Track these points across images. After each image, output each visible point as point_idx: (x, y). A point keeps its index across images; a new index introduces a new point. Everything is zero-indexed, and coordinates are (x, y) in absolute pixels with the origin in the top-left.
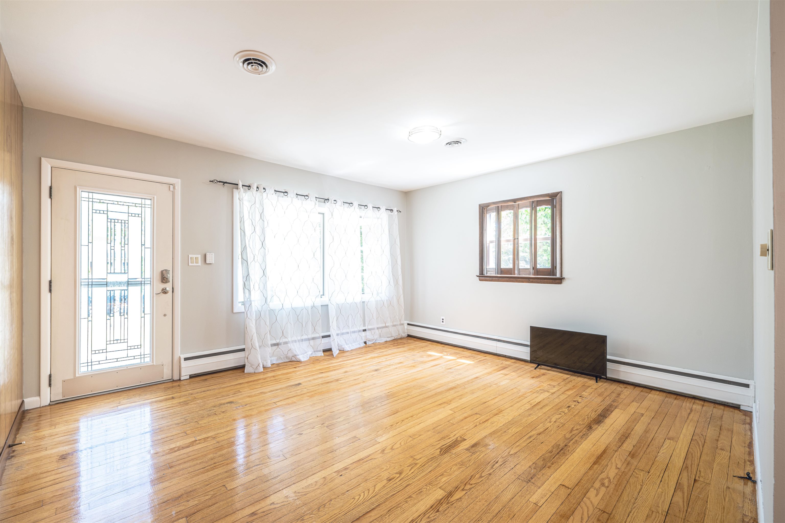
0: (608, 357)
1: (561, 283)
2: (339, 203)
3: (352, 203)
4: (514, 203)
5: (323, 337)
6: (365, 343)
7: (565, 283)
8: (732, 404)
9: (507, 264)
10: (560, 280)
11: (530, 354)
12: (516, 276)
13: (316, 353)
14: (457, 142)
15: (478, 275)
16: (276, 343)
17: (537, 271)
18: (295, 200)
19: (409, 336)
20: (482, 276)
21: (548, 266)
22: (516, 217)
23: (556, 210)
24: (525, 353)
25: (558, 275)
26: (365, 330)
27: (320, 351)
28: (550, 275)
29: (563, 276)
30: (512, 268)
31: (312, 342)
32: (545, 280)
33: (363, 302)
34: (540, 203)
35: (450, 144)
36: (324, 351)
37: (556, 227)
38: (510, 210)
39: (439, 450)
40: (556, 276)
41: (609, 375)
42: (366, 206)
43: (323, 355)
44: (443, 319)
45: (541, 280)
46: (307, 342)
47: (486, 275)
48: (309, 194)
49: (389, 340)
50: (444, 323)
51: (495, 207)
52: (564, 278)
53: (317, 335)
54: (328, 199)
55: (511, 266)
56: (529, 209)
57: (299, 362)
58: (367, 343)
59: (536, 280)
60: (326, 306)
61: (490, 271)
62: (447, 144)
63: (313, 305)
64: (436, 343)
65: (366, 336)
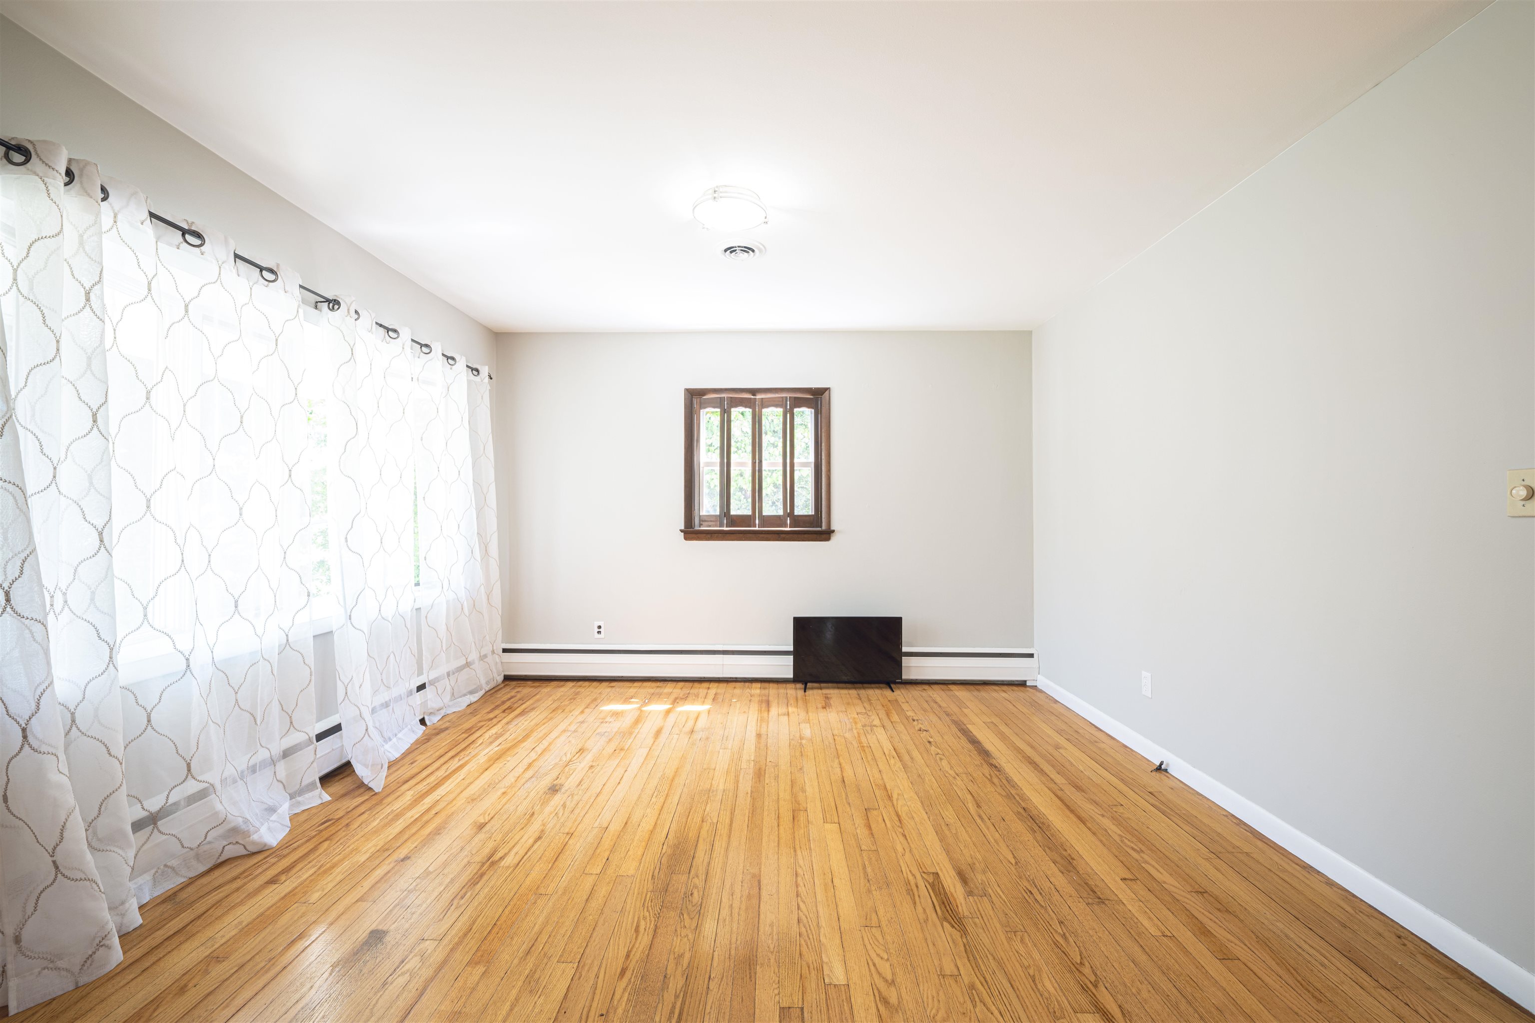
0: (905, 649)
1: (828, 539)
2: (366, 320)
3: (395, 331)
4: (753, 395)
5: (320, 737)
6: (423, 722)
7: (835, 538)
8: (1017, 681)
9: (740, 506)
10: (826, 535)
11: (792, 667)
12: (757, 528)
13: (299, 799)
14: (747, 250)
15: (683, 528)
16: (145, 814)
17: (797, 520)
18: (230, 270)
19: (508, 678)
20: (691, 532)
21: (809, 511)
22: (757, 422)
23: (821, 417)
24: (785, 667)
25: (824, 528)
26: (421, 687)
27: (311, 787)
28: (813, 527)
29: (832, 528)
30: (750, 514)
31: (282, 769)
32: (806, 536)
33: (418, 609)
34: (798, 402)
35: (731, 252)
36: (326, 779)
37: (821, 446)
38: (746, 407)
39: (945, 923)
40: (821, 527)
41: (905, 676)
42: (427, 346)
43: (327, 798)
44: (600, 627)
45: (799, 536)
46: (268, 772)
47: (697, 528)
48: (278, 265)
49: (475, 699)
50: (602, 635)
51: (719, 400)
52: (833, 531)
53: (296, 738)
54: (338, 303)
55: (748, 512)
56: (780, 411)
57: (262, 851)
58: (428, 723)
59: (791, 535)
60: (324, 639)
61: (708, 521)
62: (726, 251)
63: (285, 641)
64: (587, 684)
65: (424, 704)
